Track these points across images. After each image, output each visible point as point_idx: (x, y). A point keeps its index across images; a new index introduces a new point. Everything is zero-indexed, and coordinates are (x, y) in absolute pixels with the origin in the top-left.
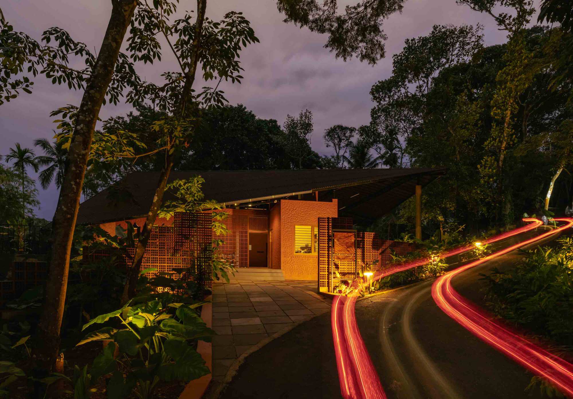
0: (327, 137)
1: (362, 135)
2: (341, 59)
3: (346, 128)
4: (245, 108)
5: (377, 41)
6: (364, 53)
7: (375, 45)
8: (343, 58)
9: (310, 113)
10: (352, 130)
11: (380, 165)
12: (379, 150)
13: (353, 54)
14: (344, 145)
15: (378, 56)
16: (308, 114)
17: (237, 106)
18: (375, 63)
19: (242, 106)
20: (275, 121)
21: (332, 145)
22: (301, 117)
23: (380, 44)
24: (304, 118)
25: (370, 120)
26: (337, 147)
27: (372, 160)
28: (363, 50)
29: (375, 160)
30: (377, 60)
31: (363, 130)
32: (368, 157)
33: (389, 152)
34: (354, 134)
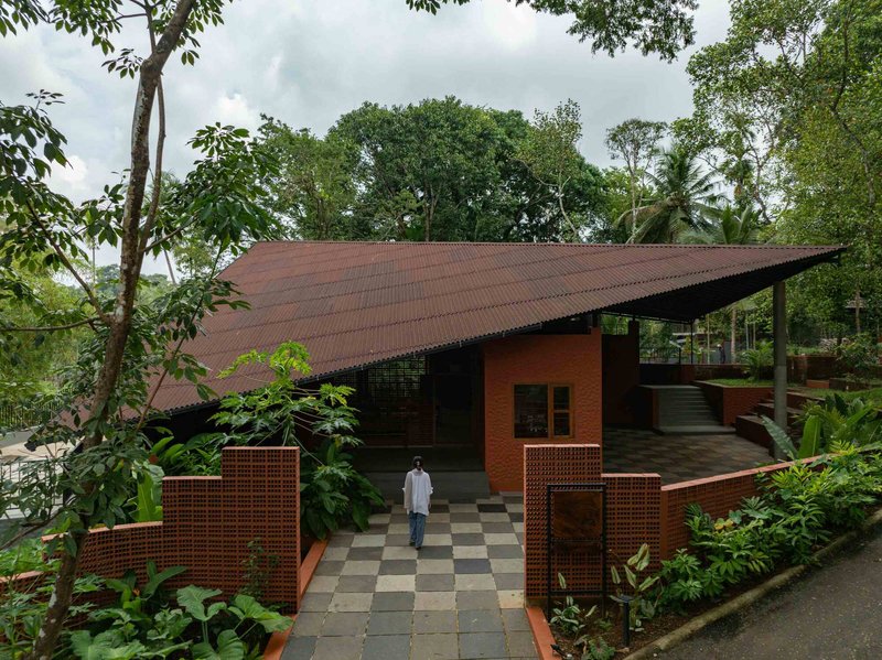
0: (611, 142)
1: (678, 135)
2: (602, 52)
3: (648, 125)
4: (459, 102)
5: (676, 13)
6: (649, 40)
7: (672, 21)
8: (607, 51)
9: (575, 105)
10: (659, 128)
11: (716, 186)
12: (712, 162)
13: (628, 40)
14: (645, 153)
15: (681, 43)
16: (571, 106)
17: (444, 99)
18: (673, 56)
19: (453, 98)
20: (519, 114)
21: (622, 155)
22: (560, 114)
23: (682, 21)
24: (564, 115)
25: (693, 108)
26: (632, 158)
27: (701, 176)
28: (648, 33)
29: (706, 178)
30: (679, 50)
31: (681, 127)
32: (691, 172)
33: (736, 159)
34: (662, 133)
